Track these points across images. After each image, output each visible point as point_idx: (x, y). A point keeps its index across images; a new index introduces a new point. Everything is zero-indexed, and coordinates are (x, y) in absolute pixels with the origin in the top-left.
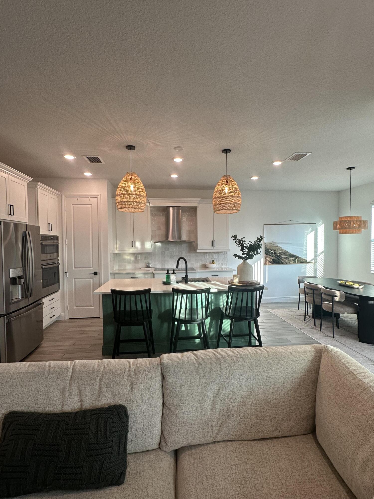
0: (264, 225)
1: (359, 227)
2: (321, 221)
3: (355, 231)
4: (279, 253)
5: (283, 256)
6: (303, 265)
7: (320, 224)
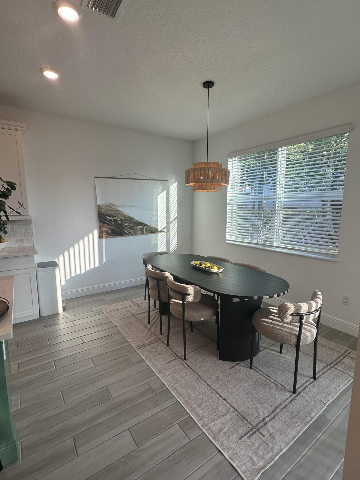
0: (96, 177)
1: (219, 180)
2: (174, 177)
3: (213, 186)
4: (121, 220)
5: (126, 224)
6: (153, 235)
7: (173, 182)
